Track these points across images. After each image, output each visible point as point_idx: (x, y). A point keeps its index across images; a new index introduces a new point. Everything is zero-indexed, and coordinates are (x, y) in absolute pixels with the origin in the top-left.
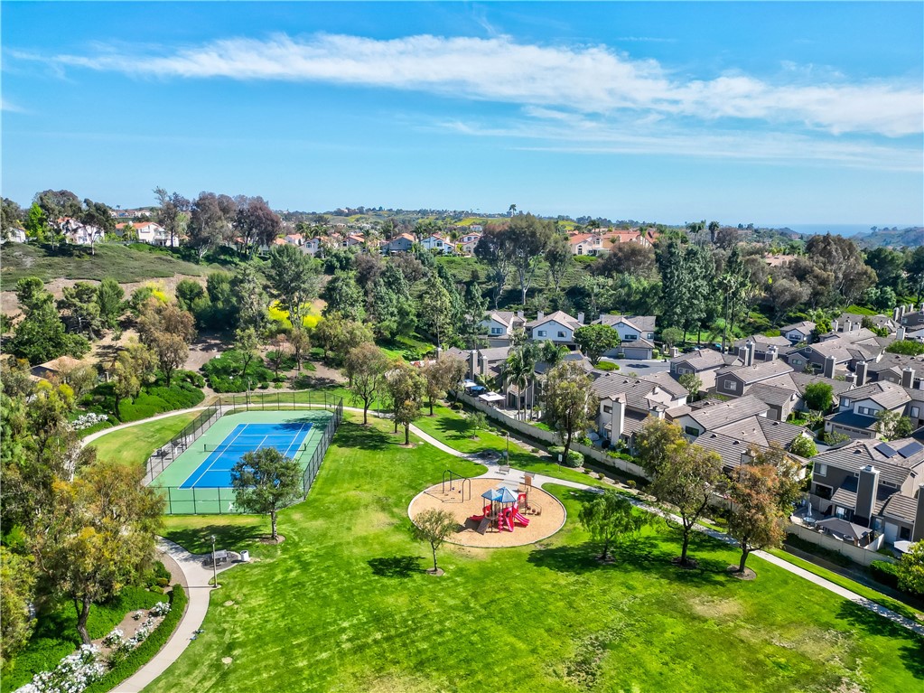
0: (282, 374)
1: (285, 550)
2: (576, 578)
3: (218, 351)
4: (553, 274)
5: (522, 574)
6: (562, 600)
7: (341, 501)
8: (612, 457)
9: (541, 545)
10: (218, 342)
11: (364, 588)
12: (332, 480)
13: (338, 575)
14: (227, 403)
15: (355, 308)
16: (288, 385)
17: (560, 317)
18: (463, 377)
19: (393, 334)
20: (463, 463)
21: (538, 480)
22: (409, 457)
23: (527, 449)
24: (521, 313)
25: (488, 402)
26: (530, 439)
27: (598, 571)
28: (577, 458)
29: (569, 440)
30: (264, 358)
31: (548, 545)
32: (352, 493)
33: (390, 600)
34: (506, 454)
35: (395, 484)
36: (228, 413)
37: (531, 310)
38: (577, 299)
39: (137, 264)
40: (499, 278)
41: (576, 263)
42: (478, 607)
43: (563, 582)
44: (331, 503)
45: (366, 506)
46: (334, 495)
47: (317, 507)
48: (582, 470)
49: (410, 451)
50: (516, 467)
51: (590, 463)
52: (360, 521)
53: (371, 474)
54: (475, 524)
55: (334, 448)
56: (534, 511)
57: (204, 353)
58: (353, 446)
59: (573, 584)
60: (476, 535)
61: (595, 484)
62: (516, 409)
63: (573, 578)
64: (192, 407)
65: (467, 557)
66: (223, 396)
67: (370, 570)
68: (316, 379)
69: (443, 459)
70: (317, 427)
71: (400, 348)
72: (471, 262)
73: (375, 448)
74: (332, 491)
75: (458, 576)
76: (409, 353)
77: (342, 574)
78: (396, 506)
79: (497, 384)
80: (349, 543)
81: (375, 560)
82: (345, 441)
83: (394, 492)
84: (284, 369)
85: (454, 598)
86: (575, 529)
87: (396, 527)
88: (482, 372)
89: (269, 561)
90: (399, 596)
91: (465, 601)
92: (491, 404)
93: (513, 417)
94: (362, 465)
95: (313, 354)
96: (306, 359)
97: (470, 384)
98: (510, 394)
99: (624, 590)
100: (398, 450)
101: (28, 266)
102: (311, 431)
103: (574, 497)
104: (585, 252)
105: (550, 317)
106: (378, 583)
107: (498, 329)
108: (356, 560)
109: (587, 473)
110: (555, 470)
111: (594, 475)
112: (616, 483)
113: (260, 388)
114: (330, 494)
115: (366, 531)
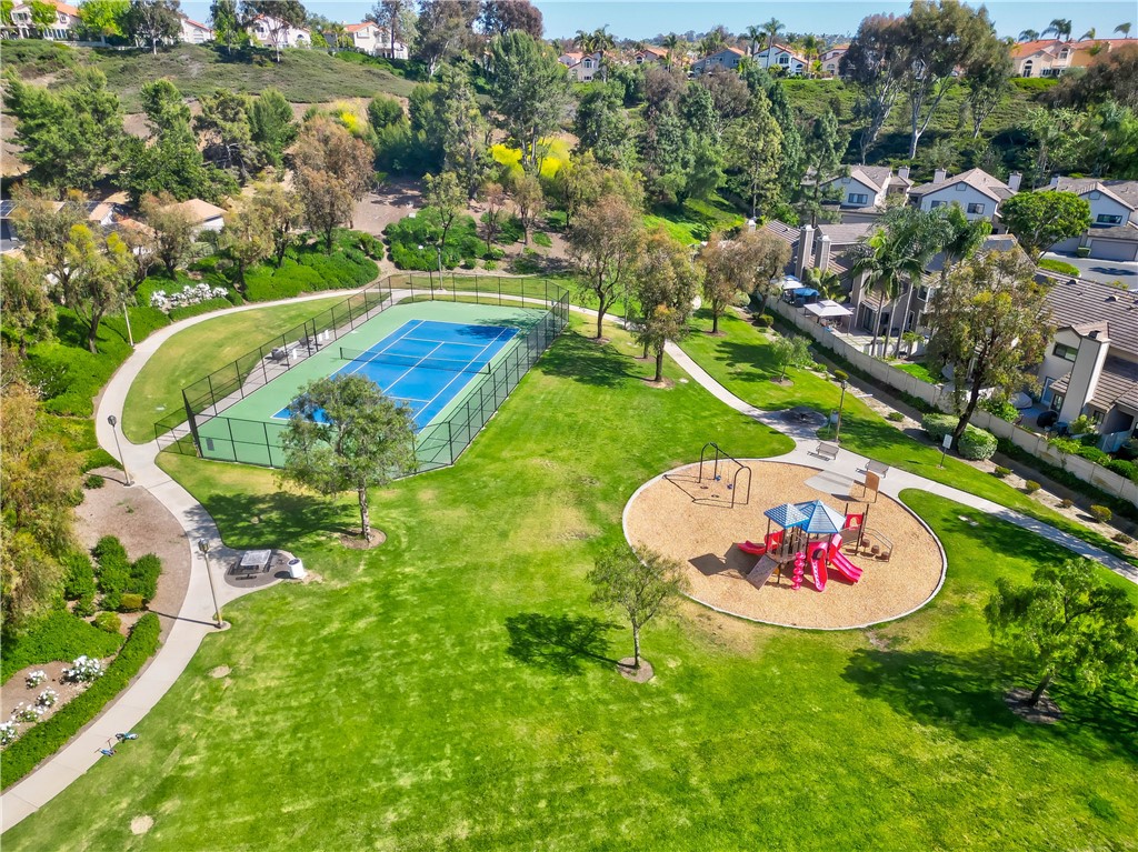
0: (496, 248)
1: (373, 564)
2: (956, 749)
3: (414, 207)
4: (974, 106)
5: (827, 711)
6: (915, 811)
7: (510, 475)
8: (1061, 450)
9: (881, 638)
10: (416, 193)
11: (478, 687)
12: (510, 434)
13: (439, 643)
14: (410, 286)
15: (621, 147)
16: (505, 265)
17: (977, 178)
18: (780, 270)
19: (682, 196)
20: (750, 428)
21: (895, 481)
22: (654, 404)
23: (881, 410)
24: (905, 172)
25: (819, 318)
26: (888, 392)
27: (1012, 739)
28: (982, 442)
29: (972, 406)
30: (478, 222)
31: (896, 640)
32: (536, 461)
33: (520, 728)
34: (835, 418)
35: (617, 454)
36: (403, 302)
37: (924, 168)
38: (1011, 149)
39: (335, 77)
40: (876, 111)
41: (1019, 90)
42: (706, 790)
43: (923, 756)
44: (492, 476)
45: (551, 491)
46: (504, 461)
47: (466, 482)
48: (991, 467)
49: (658, 394)
50: (853, 447)
51: (1010, 455)
52: (529, 520)
53: (578, 430)
54: (747, 560)
55: (537, 374)
56: (875, 550)
57: (395, 208)
58: (567, 374)
59: (948, 767)
60: (744, 587)
61: (1018, 505)
62: (870, 334)
63: (948, 748)
64: (357, 287)
65: (712, 641)
66: (406, 274)
67: (505, 641)
68: (548, 259)
69: (715, 415)
70: (522, 337)
71: (689, 219)
72: (832, 87)
73: (601, 381)
74: (506, 454)
75: (681, 691)
76: (704, 228)
77: (448, 643)
78: (606, 497)
79: (841, 288)
80: (491, 567)
81: (523, 618)
82: (557, 365)
83: (609, 469)
84: (505, 241)
85: (658, 751)
86: (963, 607)
87: (591, 544)
88: (817, 263)
89: (336, 584)
90: (542, 723)
91: (681, 766)
92: (824, 322)
93: (861, 349)
94: (570, 411)
95: (552, 221)
96: (538, 227)
97: (793, 284)
98: (862, 306)
99: (1084, 815)
100: (638, 389)
101: (193, 76)
102: (512, 342)
103: (968, 530)
104: (1036, 72)
105: (956, 179)
106: (509, 679)
107: (860, 196)
108: (488, 611)
109: (999, 475)
110: (931, 462)
111: (1015, 481)
112: (1063, 506)
113: (462, 267)
114: (499, 459)
115: (532, 546)
